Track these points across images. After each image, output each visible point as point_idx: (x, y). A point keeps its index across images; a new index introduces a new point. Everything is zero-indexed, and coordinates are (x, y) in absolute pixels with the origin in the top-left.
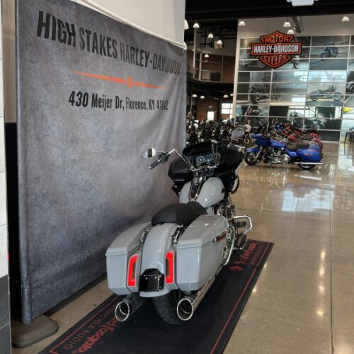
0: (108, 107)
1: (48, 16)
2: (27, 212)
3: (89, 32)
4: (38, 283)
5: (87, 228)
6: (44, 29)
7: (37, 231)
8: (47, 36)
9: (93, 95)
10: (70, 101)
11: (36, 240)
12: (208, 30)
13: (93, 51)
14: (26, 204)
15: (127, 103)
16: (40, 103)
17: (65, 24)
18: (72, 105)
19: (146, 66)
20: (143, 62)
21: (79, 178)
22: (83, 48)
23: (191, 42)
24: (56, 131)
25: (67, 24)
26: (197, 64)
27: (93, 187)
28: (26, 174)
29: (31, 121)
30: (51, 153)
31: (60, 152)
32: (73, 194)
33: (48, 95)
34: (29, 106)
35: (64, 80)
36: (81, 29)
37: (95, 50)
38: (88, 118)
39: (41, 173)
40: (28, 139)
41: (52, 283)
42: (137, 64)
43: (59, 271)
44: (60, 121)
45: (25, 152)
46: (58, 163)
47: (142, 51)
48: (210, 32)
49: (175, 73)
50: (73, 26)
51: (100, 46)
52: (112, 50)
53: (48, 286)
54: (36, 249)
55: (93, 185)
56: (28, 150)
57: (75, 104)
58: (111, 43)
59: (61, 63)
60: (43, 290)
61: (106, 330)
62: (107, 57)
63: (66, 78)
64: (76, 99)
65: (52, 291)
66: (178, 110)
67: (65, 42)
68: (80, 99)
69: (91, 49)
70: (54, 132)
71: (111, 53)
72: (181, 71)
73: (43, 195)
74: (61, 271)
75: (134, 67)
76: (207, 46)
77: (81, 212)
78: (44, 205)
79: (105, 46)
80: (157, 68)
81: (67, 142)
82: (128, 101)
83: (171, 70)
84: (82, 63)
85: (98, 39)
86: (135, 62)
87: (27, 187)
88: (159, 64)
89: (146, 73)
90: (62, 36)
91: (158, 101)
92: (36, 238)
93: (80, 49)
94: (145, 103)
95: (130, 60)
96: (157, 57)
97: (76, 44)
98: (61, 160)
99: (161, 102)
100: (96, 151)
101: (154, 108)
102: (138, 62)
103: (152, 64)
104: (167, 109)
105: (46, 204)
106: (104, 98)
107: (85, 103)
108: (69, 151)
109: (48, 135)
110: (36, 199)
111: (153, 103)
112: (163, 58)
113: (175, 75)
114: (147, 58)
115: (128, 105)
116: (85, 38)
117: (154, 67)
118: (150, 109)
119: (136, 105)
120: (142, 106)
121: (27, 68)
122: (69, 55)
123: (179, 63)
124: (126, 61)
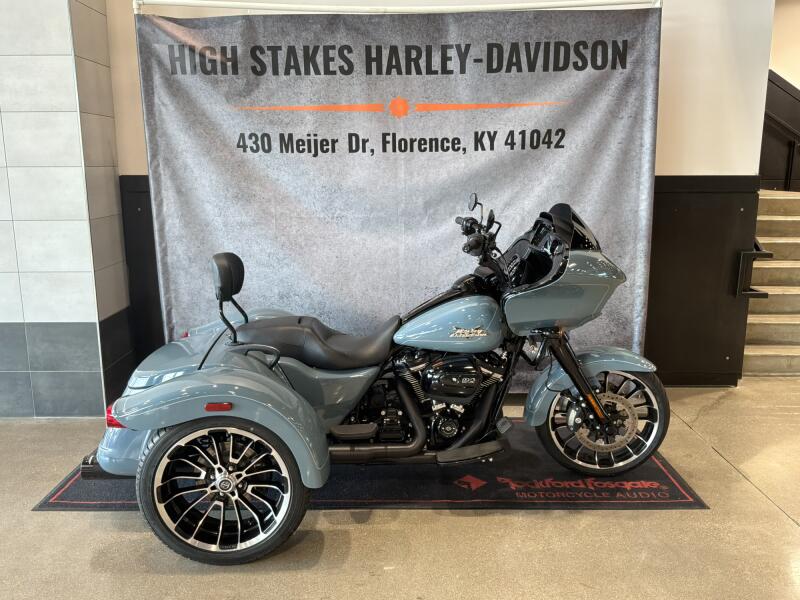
0: (325, 152)
1: (181, 47)
3: (275, 50)
6: (178, 65)
7: (186, 299)
8: (184, 71)
9: (282, 136)
10: (239, 146)
11: (184, 309)
13: (287, 73)
14: (164, 264)
15: (385, 143)
16: (179, 151)
17: (218, 50)
18: (245, 151)
19: (463, 71)
20: (454, 65)
21: (256, 248)
22: (261, 73)
24: (207, 184)
25: (224, 48)
27: (286, 264)
28: (162, 231)
29: (165, 173)
30: (204, 211)
31: (216, 210)
33: (190, 141)
34: (162, 155)
35: (224, 120)
36: (256, 49)
37: (293, 71)
39: (183, 232)
40: (163, 191)
42: (430, 71)
44: (213, 172)
45: (160, 205)
46: (216, 224)
47: (446, 48)
50: (234, 50)
51: (301, 61)
52: (336, 64)
54: (184, 318)
56: (165, 204)
57: (248, 149)
59: (212, 100)
62: (323, 76)
63: (225, 118)
64: (249, 143)
67: (216, 73)
68: (255, 143)
69: (281, 69)
70: (204, 186)
71: (334, 68)
73: (190, 259)
75: (418, 79)
77: (267, 294)
78: (191, 270)
79: (320, 59)
80: (505, 68)
81: (226, 198)
82: (390, 138)
83: (580, 64)
84: (260, 94)
85: (300, 54)
86: (424, 70)
87: (164, 245)
88: (514, 60)
89: (464, 84)
90: (209, 67)
91: (511, 133)
92: (184, 306)
93: (252, 76)
94: (456, 141)
95: (404, 70)
96: (500, 48)
97: (240, 71)
98: (220, 220)
99: (523, 133)
100: (303, 216)
101: (492, 148)
102: (433, 69)
103: (484, 65)
104: (563, 147)
105: (195, 269)
106: (312, 138)
107: (266, 147)
108: (232, 210)
109: (196, 189)
110: (179, 261)
111: (492, 139)
112: (527, 45)
113: (597, 72)
114: (463, 57)
115: (389, 147)
116: (267, 59)
117: (490, 70)
118: (476, 149)
119: (420, 145)
120: (446, 145)
121: (157, 114)
122: (225, 88)
123: (625, 43)
124: (389, 73)
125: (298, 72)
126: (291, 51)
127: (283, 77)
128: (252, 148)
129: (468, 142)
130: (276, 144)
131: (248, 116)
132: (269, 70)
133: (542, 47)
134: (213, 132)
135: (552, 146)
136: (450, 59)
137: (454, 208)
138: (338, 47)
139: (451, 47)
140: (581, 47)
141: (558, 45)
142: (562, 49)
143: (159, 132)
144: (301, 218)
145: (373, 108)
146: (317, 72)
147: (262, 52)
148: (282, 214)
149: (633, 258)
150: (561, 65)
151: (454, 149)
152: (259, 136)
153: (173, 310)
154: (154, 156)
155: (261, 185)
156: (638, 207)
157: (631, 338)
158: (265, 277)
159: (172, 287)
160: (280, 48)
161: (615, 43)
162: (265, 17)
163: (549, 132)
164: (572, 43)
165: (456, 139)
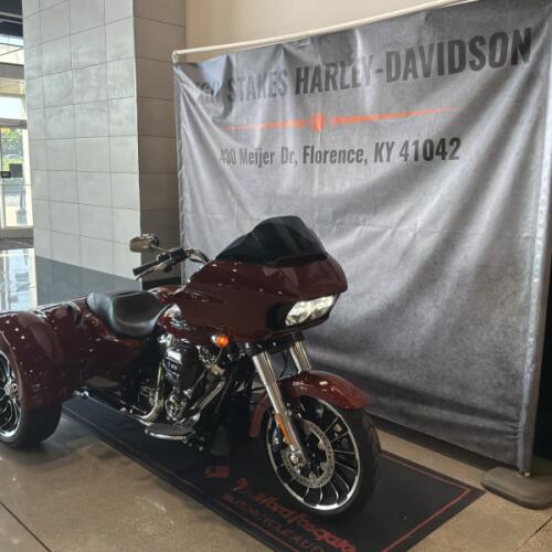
0: (266, 163)
9: (241, 150)
13: (248, 99)
15: (305, 154)
18: (224, 163)
19: (367, 83)
20: (362, 78)
37: (251, 97)
42: (345, 87)
52: (276, 88)
57: (225, 161)
58: (275, 78)
62: (267, 98)
64: (226, 156)
69: (245, 97)
71: (275, 91)
72: (532, 50)
75: (334, 94)
79: (267, 84)
80: (402, 75)
82: (309, 151)
83: (477, 63)
85: (255, 81)
86: (338, 85)
88: (411, 66)
91: (407, 143)
94: (360, 153)
95: (323, 87)
96: (397, 55)
99: (416, 143)
101: (388, 160)
102: (347, 83)
104: (457, 158)
106: (258, 152)
107: (233, 160)
111: (389, 150)
112: (421, 49)
113: (495, 70)
114: (367, 69)
115: (308, 158)
116: (237, 88)
117: (389, 79)
118: (376, 161)
119: (331, 156)
120: (352, 156)
123: (528, 31)
124: (312, 91)
125: (254, 97)
126: (251, 80)
127: (245, 102)
128: (227, 160)
129: (369, 154)
130: (238, 157)
132: (238, 97)
133: (436, 49)
135: (447, 157)
136: (359, 72)
137: (357, 219)
138: (278, 72)
140: (477, 44)
141: (452, 44)
142: (456, 48)
146: (265, 95)
147: (234, 83)
149: (528, 297)
150: (457, 66)
151: (359, 161)
152: (229, 151)
156: (535, 234)
157: (521, 397)
160: (244, 78)
161: (516, 33)
163: (443, 142)
164: (467, 41)
165: (361, 150)
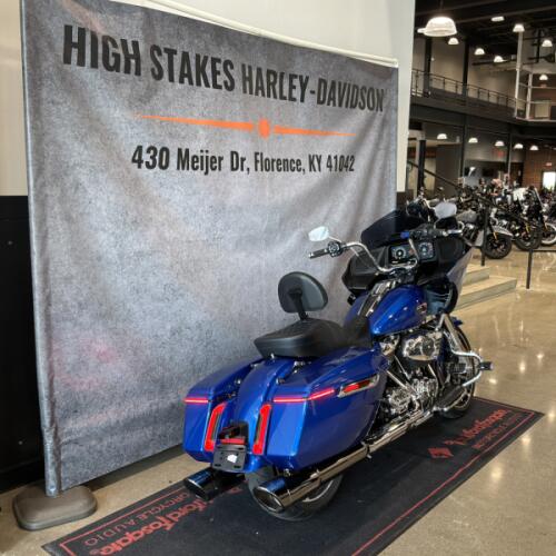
0: (214, 169)
1: (82, 32)
2: (48, 328)
3: (171, 53)
4: (74, 437)
5: (171, 358)
6: (75, 52)
7: (71, 359)
8: (81, 62)
9: (180, 150)
10: (134, 161)
11: (69, 372)
12: (543, 34)
13: (182, 81)
14: (47, 317)
15: (256, 161)
16: (71, 164)
17: (119, 43)
18: (139, 167)
19: (302, 100)
20: (297, 93)
21: (152, 280)
22: (159, 77)
23: (513, 57)
24: (104, 207)
25: (124, 42)
26: (524, 92)
27: (182, 295)
28: (45, 271)
29: (53, 192)
30: (96, 242)
31: (112, 239)
32: (141, 304)
33: (86, 152)
34: (49, 170)
35: (121, 129)
36: (155, 48)
37: (186, 80)
38: (173, 187)
39: (74, 272)
40: (49, 219)
41: (101, 440)
42: (283, 98)
43: (113, 421)
44: (111, 193)
45: (44, 238)
46: (110, 256)
47: (292, 77)
48: (547, 37)
49: (371, 109)
50: (135, 44)
51: (197, 71)
52: (221, 79)
53: (93, 443)
54: (68, 385)
55: (181, 291)
56: (50, 236)
57: (144, 165)
58: (219, 67)
59: (111, 103)
60: (84, 449)
61: (160, 525)
62: (211, 89)
63: (123, 126)
64: (146, 157)
65: (100, 452)
66: (377, 171)
68: (152, 157)
69: (176, 77)
70: (99, 209)
71: (220, 82)
72: (384, 105)
73: (80, 304)
74: (118, 422)
75: (274, 103)
76: (541, 60)
77: (159, 334)
78: (81, 320)
79: (208, 71)
80: (327, 101)
81: (124, 224)
82: (259, 157)
83: (362, 105)
84: (157, 101)
85: (193, 61)
86: (278, 95)
87: (48, 291)
88: (332, 96)
89: (303, 111)
90: (112, 61)
91: (330, 157)
92: (68, 368)
93: (152, 80)
94: (299, 162)
95: (266, 92)
96: (325, 83)
97: (142, 72)
98: (115, 252)
99: (336, 158)
100: (191, 239)
101: (320, 170)
102: (284, 94)
103: (316, 96)
104: (353, 170)
105: (86, 319)
106: (205, 154)
107: (164, 163)
108: (130, 238)
109: (89, 214)
110: (66, 310)
111: (319, 162)
112: (340, 84)
113: (370, 112)
114: (304, 87)
115: (259, 165)
116: (164, 63)
117: (319, 102)
118: (311, 170)
119: (278, 165)
120: (293, 165)
121: (45, 113)
122: (126, 90)
123: (382, 91)
124: (257, 94)
125: (191, 83)
126: (185, 56)
127: (178, 85)
128: (147, 163)
129: (305, 164)
130: (173, 160)
131: (149, 126)
132: (166, 75)
133: (347, 88)
134: (109, 142)
135: (348, 169)
136: (295, 87)
138: (223, 60)
139: (296, 76)
140: (364, 91)
141: (354, 87)
142: (356, 91)
143: (47, 139)
144: (190, 242)
145: (247, 127)
146: (207, 85)
147: (160, 54)
148: (175, 238)
150: (354, 103)
151: (299, 170)
152: (159, 150)
153: (56, 378)
154: (39, 171)
155: (155, 207)
158: (159, 314)
159: (55, 347)
160: (175, 52)
161: (378, 90)
162: (164, 14)
163: (348, 157)
164: (360, 87)
165: (299, 160)
